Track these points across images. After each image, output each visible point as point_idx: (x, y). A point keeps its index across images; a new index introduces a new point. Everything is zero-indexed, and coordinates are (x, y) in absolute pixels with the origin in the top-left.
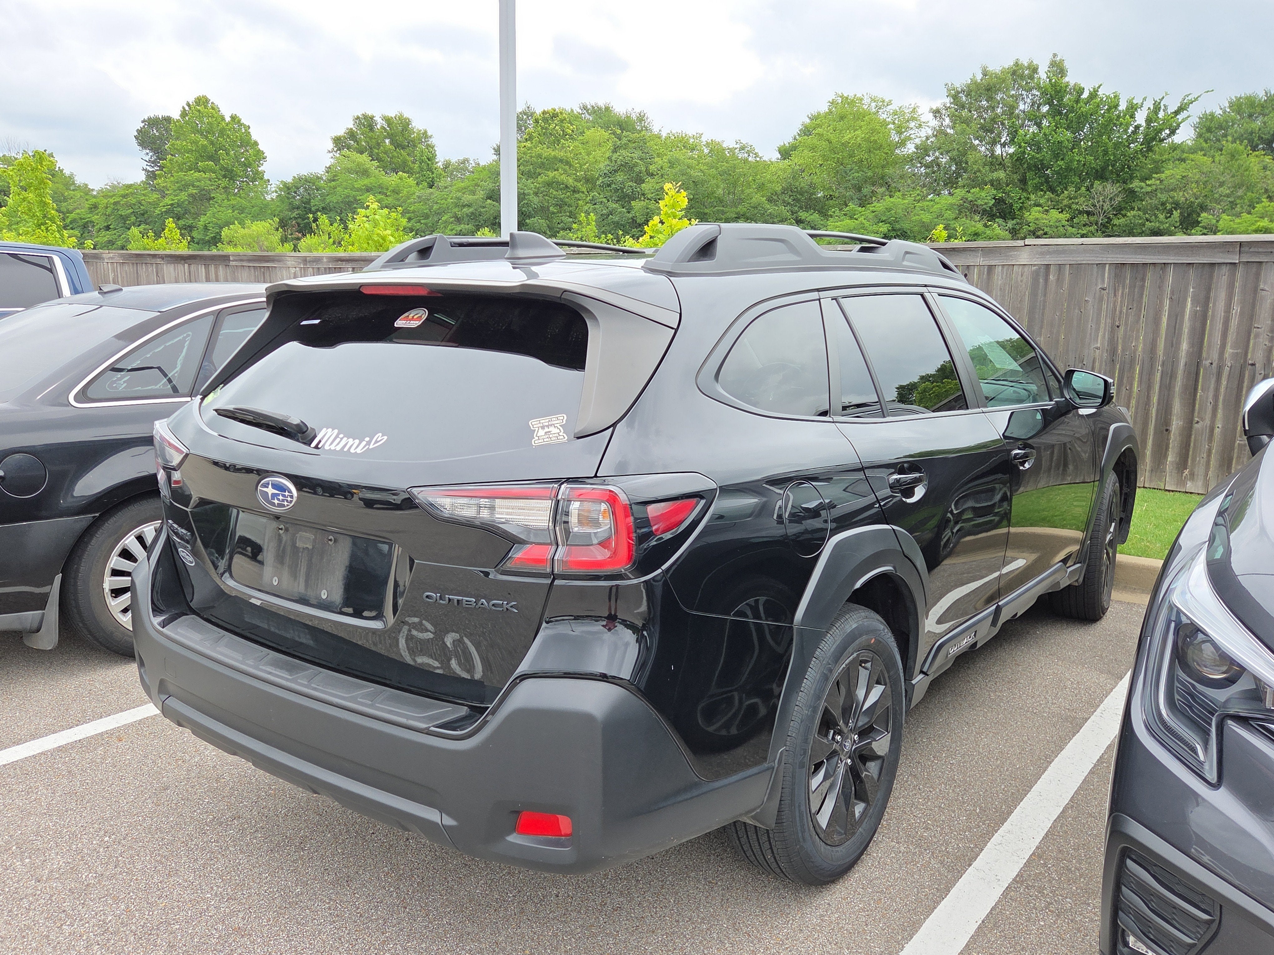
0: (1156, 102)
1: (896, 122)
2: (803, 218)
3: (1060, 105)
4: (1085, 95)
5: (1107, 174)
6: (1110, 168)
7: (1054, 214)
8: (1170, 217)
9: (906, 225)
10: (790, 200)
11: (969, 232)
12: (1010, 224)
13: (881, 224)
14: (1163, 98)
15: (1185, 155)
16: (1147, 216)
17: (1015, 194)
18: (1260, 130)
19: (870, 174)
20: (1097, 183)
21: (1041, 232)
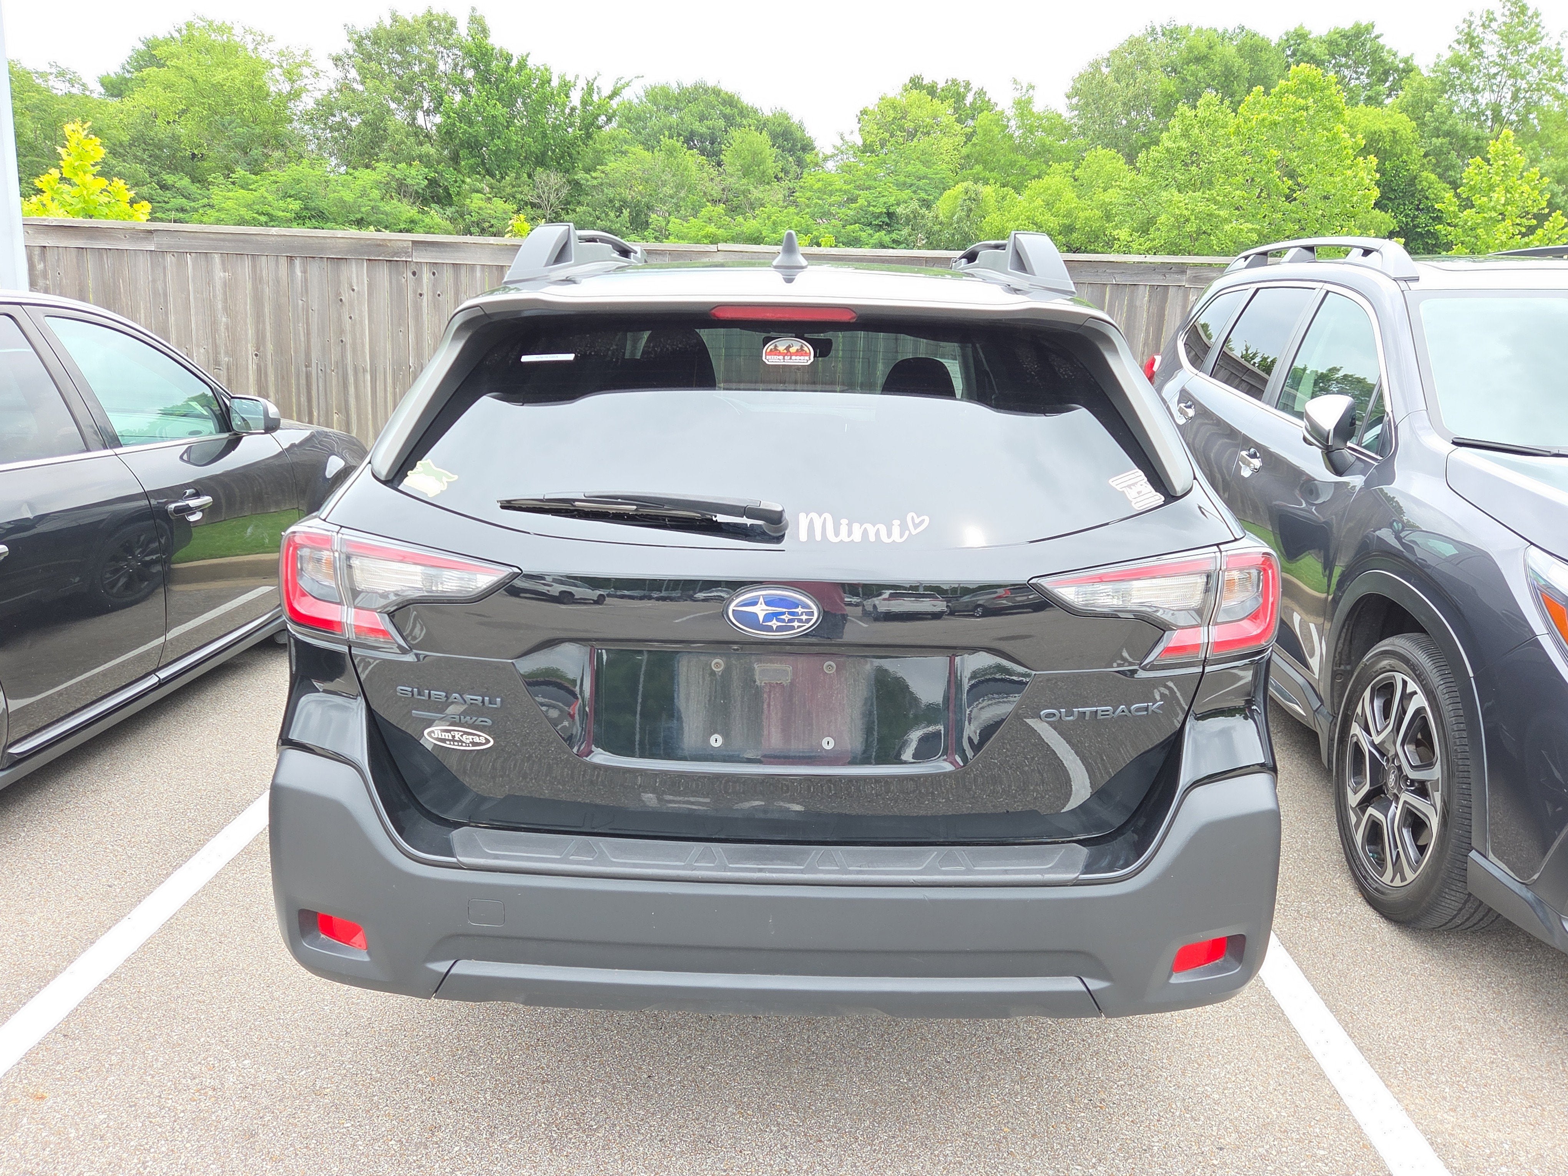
0: (588, 82)
1: (284, 65)
2: (170, 182)
3: (487, 71)
4: (514, 64)
5: (548, 160)
6: (550, 153)
7: (498, 203)
8: (619, 216)
9: (322, 204)
10: (145, 157)
11: (404, 218)
12: (449, 211)
13: (289, 200)
14: (596, 78)
15: (625, 147)
16: (597, 213)
17: (449, 175)
18: (677, 125)
19: (258, 130)
20: (539, 170)
21: (487, 224)
